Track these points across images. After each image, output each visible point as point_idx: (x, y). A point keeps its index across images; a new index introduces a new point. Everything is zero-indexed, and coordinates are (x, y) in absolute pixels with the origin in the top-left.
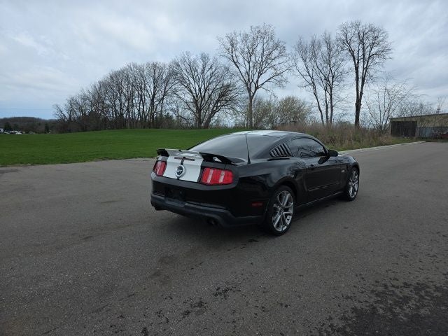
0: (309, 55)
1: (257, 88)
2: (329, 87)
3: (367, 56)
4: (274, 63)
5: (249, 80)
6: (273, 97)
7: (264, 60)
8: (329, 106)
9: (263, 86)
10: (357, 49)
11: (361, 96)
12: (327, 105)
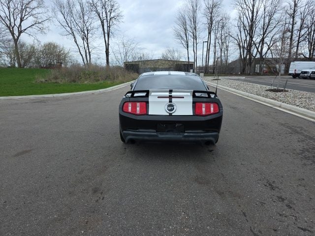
0: (66, 10)
1: (20, 32)
2: (85, 38)
3: (109, 18)
4: (34, 12)
5: (10, 24)
6: (36, 41)
7: (23, 8)
8: (87, 51)
9: (25, 31)
10: (101, 12)
11: (108, 46)
12: (86, 52)
